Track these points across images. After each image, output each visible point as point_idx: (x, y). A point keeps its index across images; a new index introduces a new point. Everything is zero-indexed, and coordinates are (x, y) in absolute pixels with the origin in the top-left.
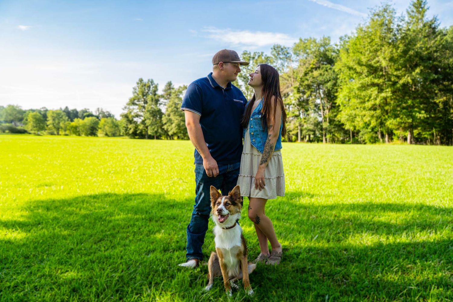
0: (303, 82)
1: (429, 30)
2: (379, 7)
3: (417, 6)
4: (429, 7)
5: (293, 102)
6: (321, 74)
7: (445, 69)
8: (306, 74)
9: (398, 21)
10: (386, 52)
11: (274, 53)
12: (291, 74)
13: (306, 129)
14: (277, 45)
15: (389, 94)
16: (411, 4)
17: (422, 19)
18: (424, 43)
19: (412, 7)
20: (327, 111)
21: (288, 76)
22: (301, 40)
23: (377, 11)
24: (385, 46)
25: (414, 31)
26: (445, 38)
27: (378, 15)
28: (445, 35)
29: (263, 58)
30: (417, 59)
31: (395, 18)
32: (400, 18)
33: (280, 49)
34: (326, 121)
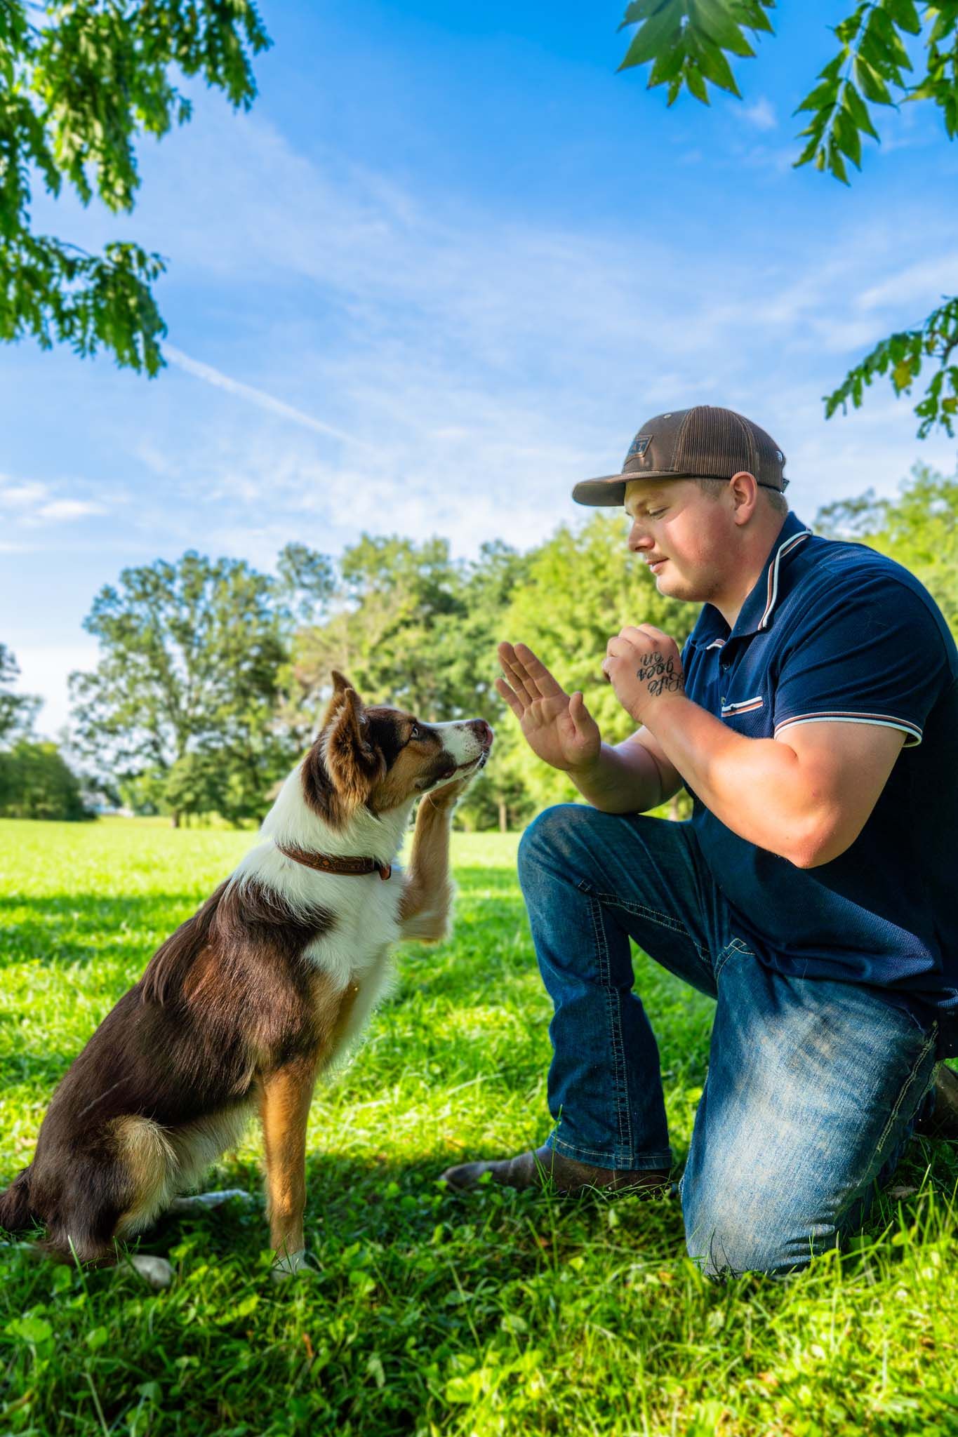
11: (288, 565)
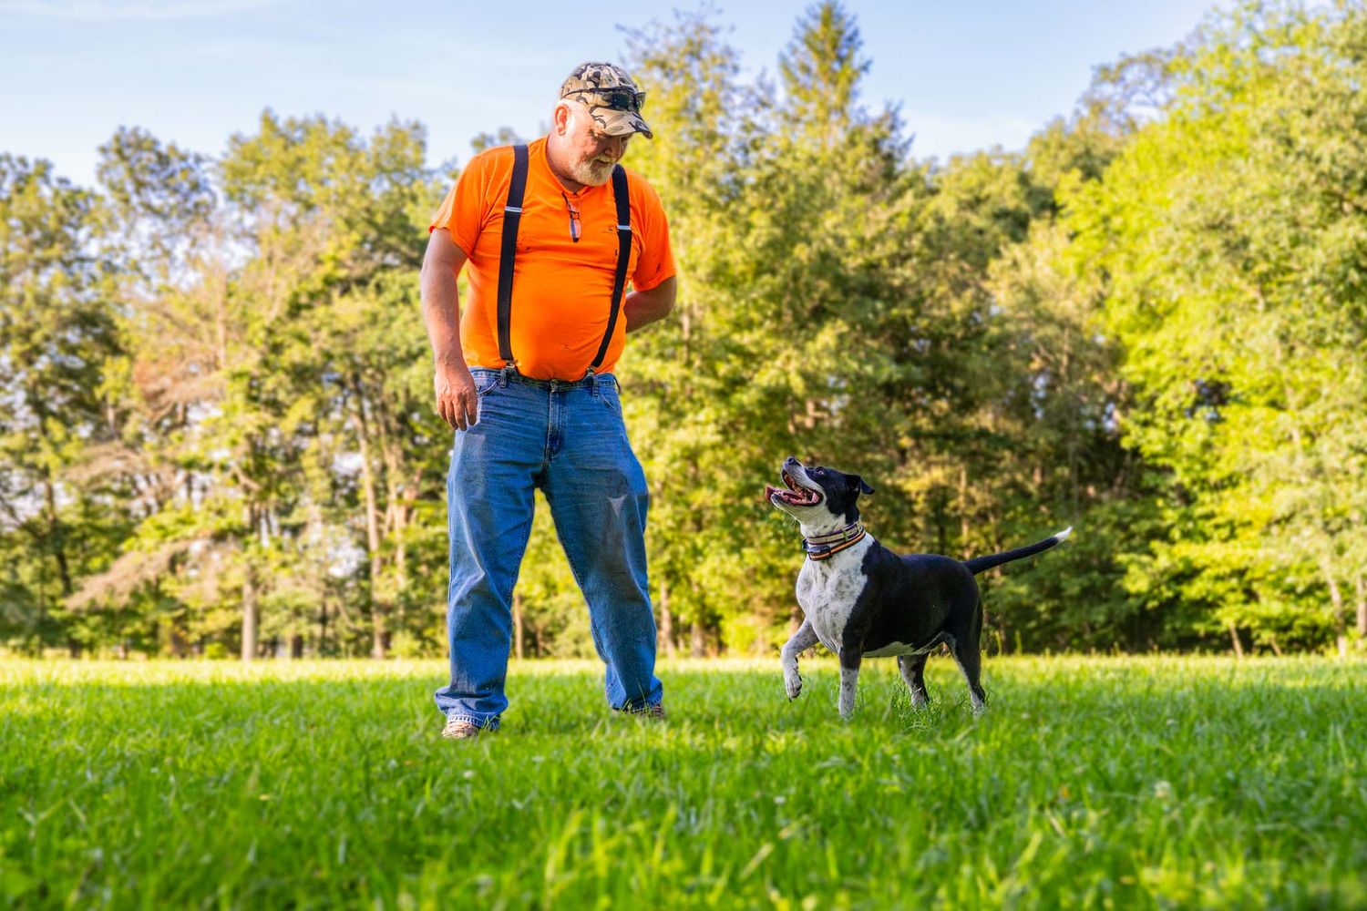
0: (277, 349)
1: (872, 161)
2: (669, 31)
3: (819, 46)
4: (869, 63)
5: (220, 454)
6: (374, 320)
7: (936, 340)
8: (295, 310)
9: (744, 105)
10: (698, 241)
12: (214, 303)
13: (282, 604)
14: (135, 131)
15: (710, 436)
16: (797, 37)
17: (841, 110)
18: (851, 217)
19: (803, 48)
20: (396, 513)
21: (197, 310)
22: (269, 121)
23: (660, 49)
24: (691, 211)
25: (813, 160)
26: (933, 204)
27: (663, 65)
28: (934, 192)
29: (46, 191)
30: (824, 285)
31: (734, 90)
32: (751, 92)
33: (148, 158)
34: (393, 563)
